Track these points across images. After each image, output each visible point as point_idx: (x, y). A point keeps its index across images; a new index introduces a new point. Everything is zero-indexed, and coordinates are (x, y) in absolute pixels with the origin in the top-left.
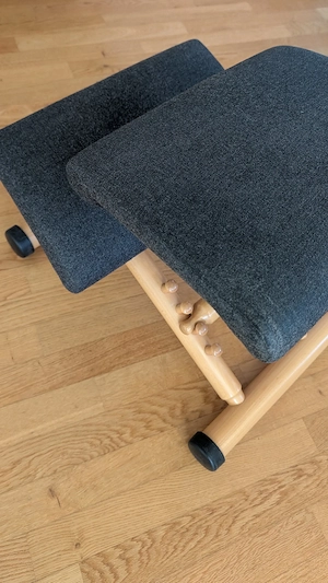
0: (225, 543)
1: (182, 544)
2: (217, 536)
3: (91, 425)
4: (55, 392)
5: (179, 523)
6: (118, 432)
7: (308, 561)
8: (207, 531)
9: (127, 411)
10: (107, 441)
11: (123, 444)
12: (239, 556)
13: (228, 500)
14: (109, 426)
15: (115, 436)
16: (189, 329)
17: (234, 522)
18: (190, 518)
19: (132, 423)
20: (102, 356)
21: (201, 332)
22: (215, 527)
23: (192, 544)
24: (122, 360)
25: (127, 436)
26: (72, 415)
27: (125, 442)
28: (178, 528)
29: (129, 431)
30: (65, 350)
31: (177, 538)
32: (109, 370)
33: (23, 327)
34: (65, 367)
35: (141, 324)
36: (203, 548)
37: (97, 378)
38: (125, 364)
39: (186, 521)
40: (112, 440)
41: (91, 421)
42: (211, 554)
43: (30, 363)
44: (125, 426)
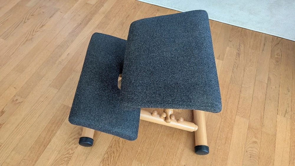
0: (120, 150)
1: (109, 162)
2: (117, 151)
3: (57, 160)
4: (38, 162)
5: (104, 158)
6: (67, 154)
7: (145, 134)
8: (114, 152)
9: (65, 146)
10: (66, 159)
11: (71, 155)
12: (127, 150)
13: (113, 140)
14: (63, 155)
15: (67, 155)
16: (169, 120)
17: (119, 144)
18: (106, 154)
19: (70, 147)
20: (44, 139)
21: (173, 118)
22: (115, 150)
23: (112, 159)
24: (52, 135)
25: (71, 152)
26: (49, 162)
27: (72, 154)
28: (105, 159)
29: (70, 150)
30: (30, 149)
31: (107, 162)
32: (50, 141)
33: (9, 155)
34: (35, 153)
35: (49, 120)
36: (116, 158)
37: (48, 146)
38: (54, 135)
39: (106, 156)
40: (67, 157)
41: (56, 158)
42: (119, 157)
43: (21, 162)
44: (68, 150)
